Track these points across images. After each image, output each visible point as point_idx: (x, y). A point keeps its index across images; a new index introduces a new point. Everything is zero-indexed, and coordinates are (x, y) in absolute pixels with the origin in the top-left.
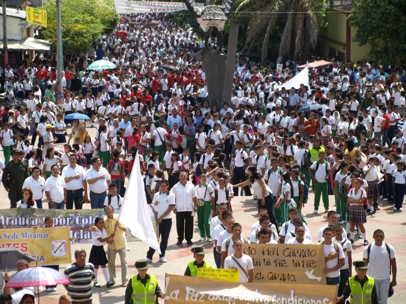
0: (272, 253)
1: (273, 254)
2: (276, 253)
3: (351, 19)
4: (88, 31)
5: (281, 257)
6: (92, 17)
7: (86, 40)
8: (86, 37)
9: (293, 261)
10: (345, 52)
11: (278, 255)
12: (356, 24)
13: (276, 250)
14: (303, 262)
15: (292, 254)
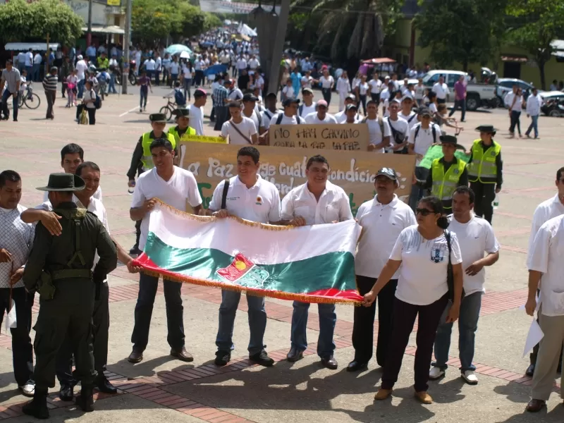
0: (308, 135)
1: (310, 136)
2: (313, 135)
3: (415, 23)
4: (167, 19)
5: (319, 139)
6: (173, 7)
7: (165, 27)
8: (165, 25)
9: (334, 143)
10: (409, 55)
11: (315, 136)
12: (420, 28)
13: (313, 131)
14: (344, 144)
15: (331, 135)
